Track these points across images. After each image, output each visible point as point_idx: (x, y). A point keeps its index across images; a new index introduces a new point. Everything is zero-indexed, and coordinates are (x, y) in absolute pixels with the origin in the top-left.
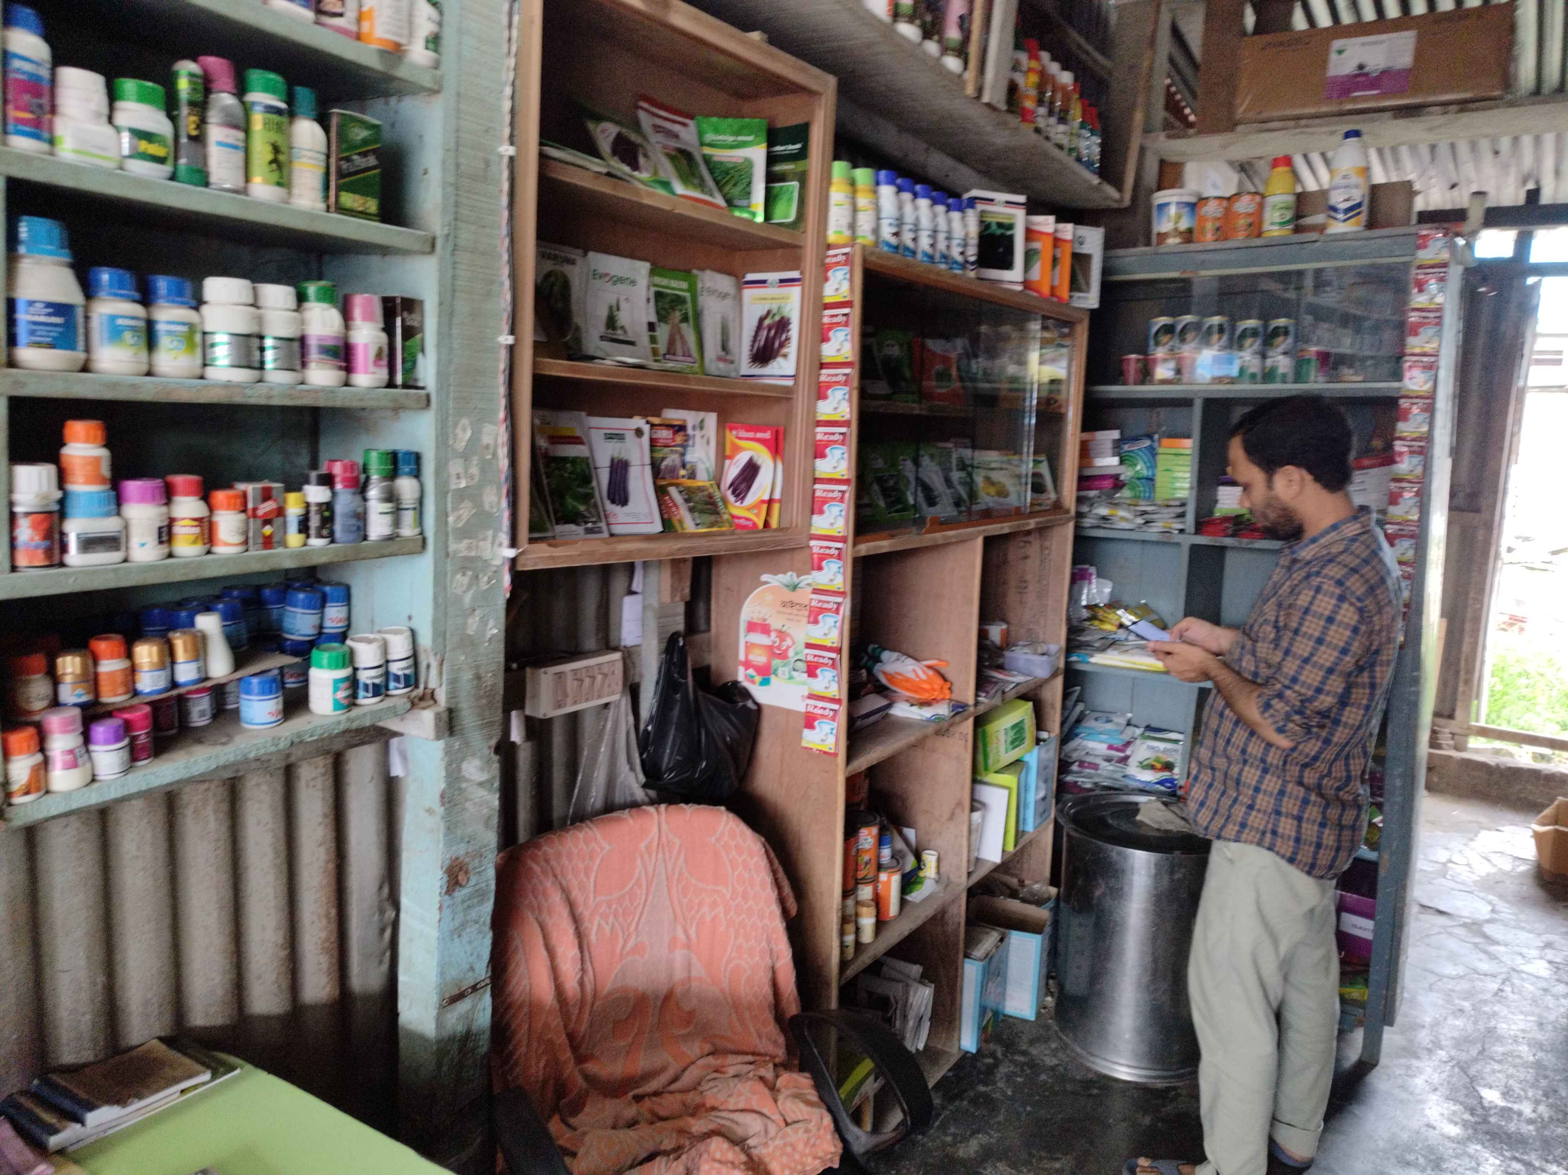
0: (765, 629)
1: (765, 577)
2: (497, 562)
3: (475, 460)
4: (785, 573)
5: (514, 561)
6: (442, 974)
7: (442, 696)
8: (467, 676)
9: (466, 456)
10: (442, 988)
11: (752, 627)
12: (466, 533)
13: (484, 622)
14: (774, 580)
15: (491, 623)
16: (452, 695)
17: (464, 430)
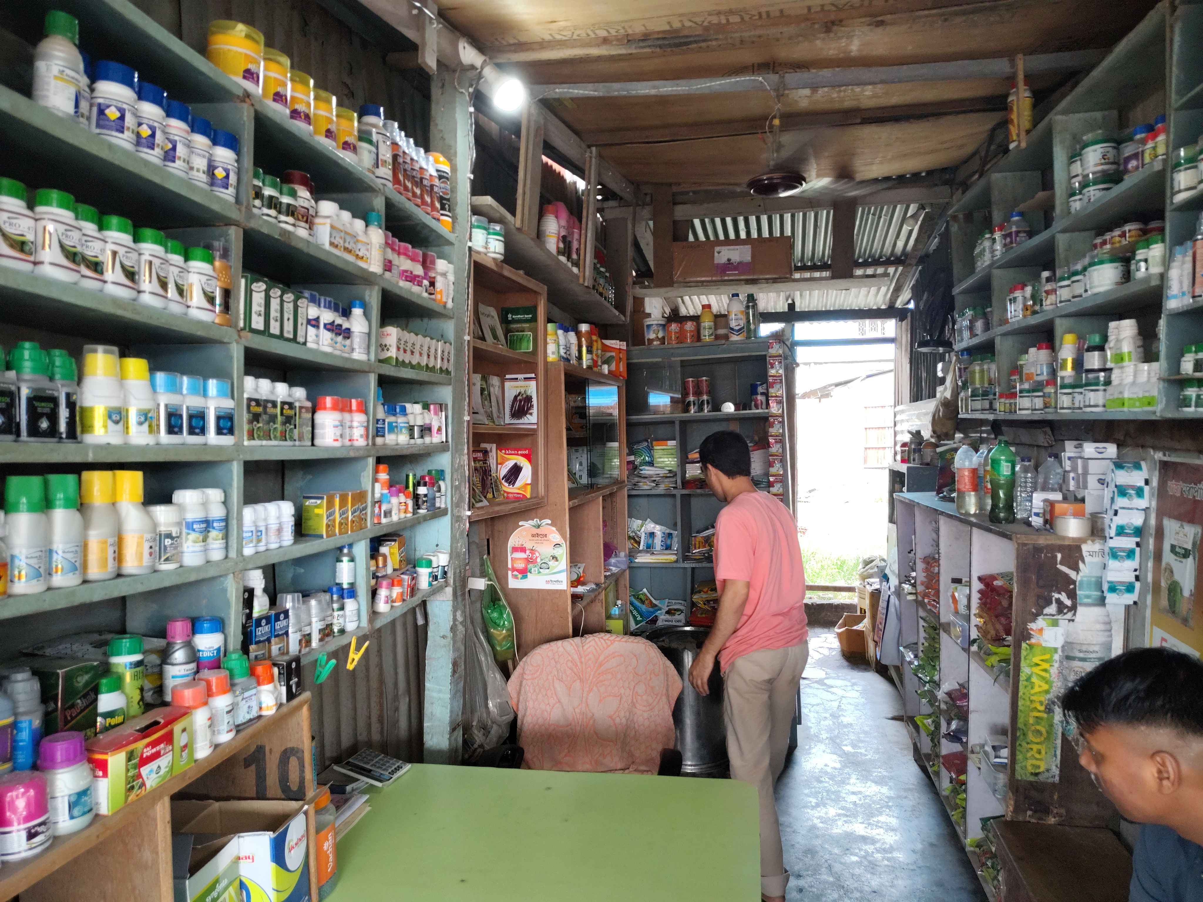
0: (523, 550)
1: (521, 523)
2: (465, 517)
3: (461, 472)
6: (451, 716)
7: (452, 581)
9: (457, 470)
10: (451, 722)
11: (515, 549)
15: (464, 545)
16: (455, 580)
17: (457, 459)
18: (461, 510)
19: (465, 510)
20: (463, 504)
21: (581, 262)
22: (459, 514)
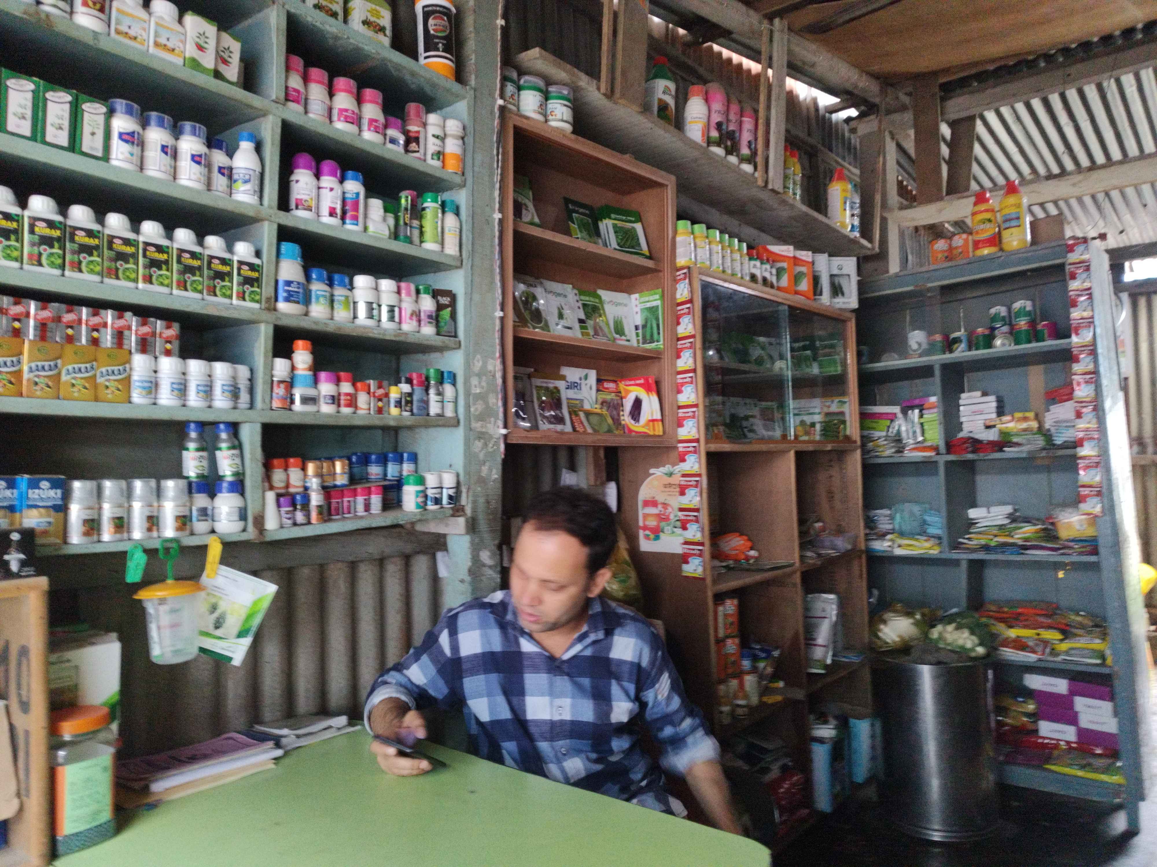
0: (653, 503)
1: (652, 471)
2: (497, 436)
3: (484, 378)
4: (664, 466)
5: (506, 436)
7: (468, 511)
8: (481, 500)
9: (479, 375)
11: (646, 503)
12: (481, 418)
13: (490, 470)
14: (658, 472)
15: (494, 471)
16: (474, 510)
17: (478, 361)
18: (488, 425)
19: (498, 427)
20: (492, 419)
21: (759, 159)
22: (484, 430)
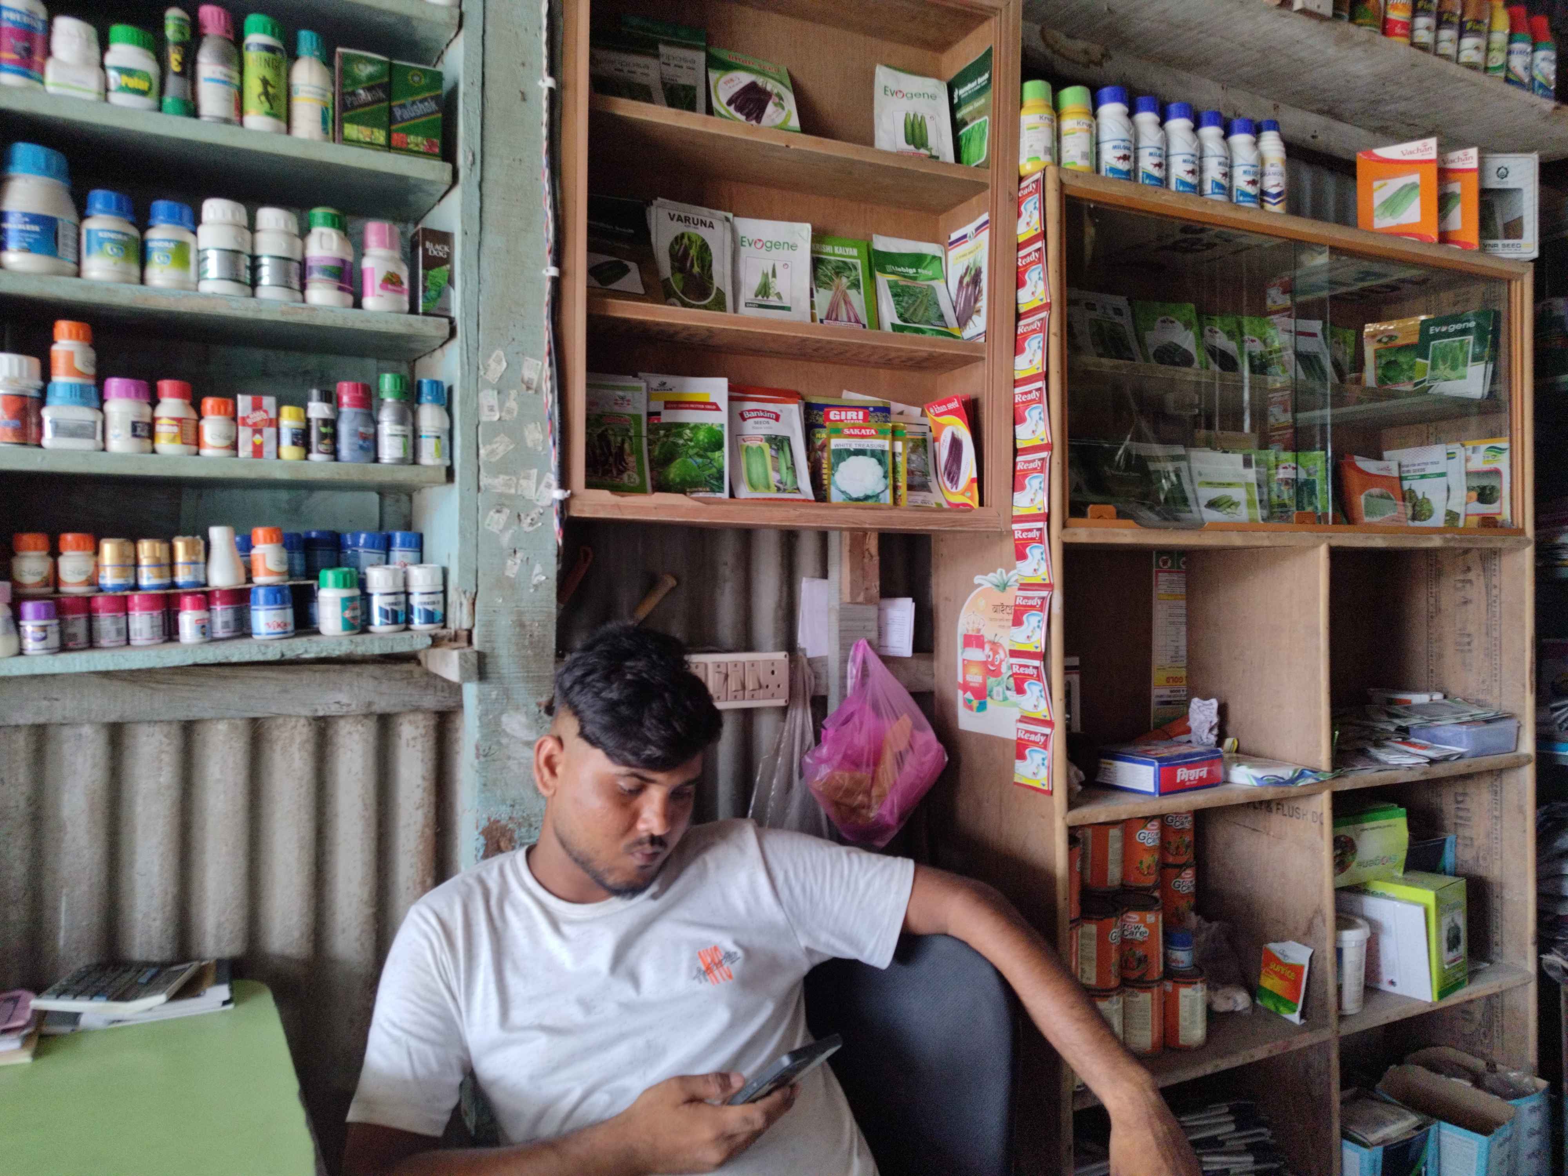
0: (978, 641)
3: (512, 393)
4: (995, 570)
5: (563, 504)
7: (476, 639)
8: (506, 621)
9: (501, 389)
11: (968, 641)
12: (504, 467)
13: (528, 566)
14: (985, 581)
17: (499, 362)
18: (523, 482)
19: (549, 486)
20: (534, 472)
22: (513, 491)
